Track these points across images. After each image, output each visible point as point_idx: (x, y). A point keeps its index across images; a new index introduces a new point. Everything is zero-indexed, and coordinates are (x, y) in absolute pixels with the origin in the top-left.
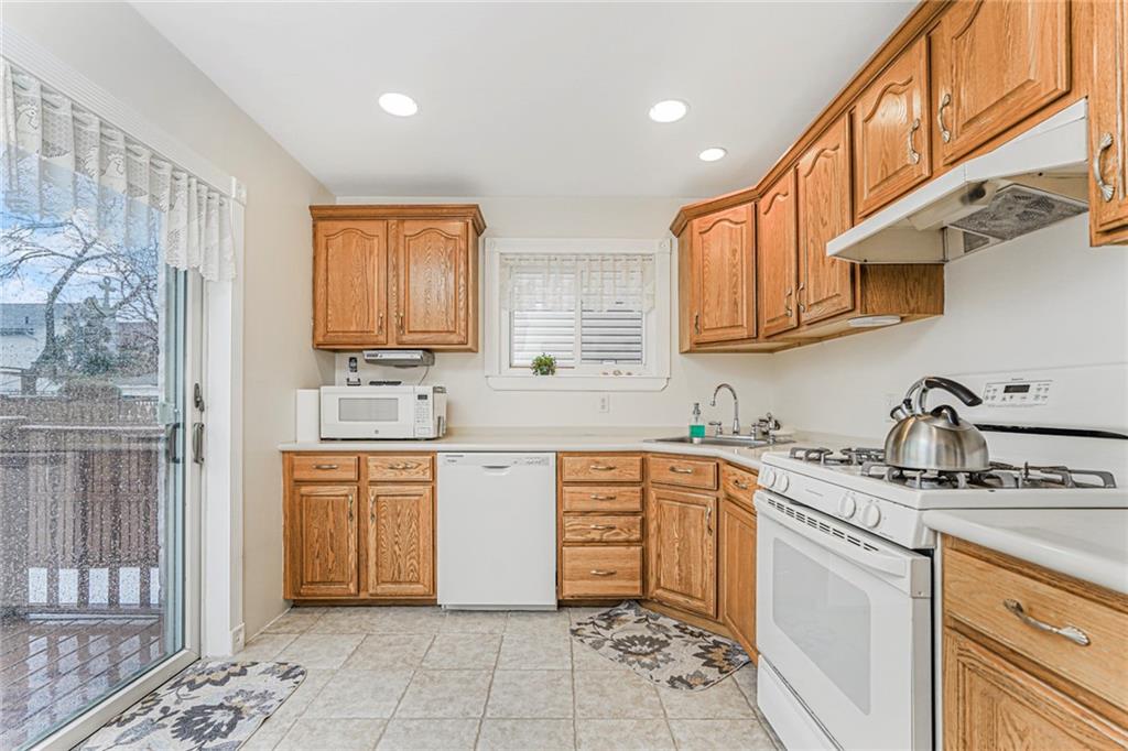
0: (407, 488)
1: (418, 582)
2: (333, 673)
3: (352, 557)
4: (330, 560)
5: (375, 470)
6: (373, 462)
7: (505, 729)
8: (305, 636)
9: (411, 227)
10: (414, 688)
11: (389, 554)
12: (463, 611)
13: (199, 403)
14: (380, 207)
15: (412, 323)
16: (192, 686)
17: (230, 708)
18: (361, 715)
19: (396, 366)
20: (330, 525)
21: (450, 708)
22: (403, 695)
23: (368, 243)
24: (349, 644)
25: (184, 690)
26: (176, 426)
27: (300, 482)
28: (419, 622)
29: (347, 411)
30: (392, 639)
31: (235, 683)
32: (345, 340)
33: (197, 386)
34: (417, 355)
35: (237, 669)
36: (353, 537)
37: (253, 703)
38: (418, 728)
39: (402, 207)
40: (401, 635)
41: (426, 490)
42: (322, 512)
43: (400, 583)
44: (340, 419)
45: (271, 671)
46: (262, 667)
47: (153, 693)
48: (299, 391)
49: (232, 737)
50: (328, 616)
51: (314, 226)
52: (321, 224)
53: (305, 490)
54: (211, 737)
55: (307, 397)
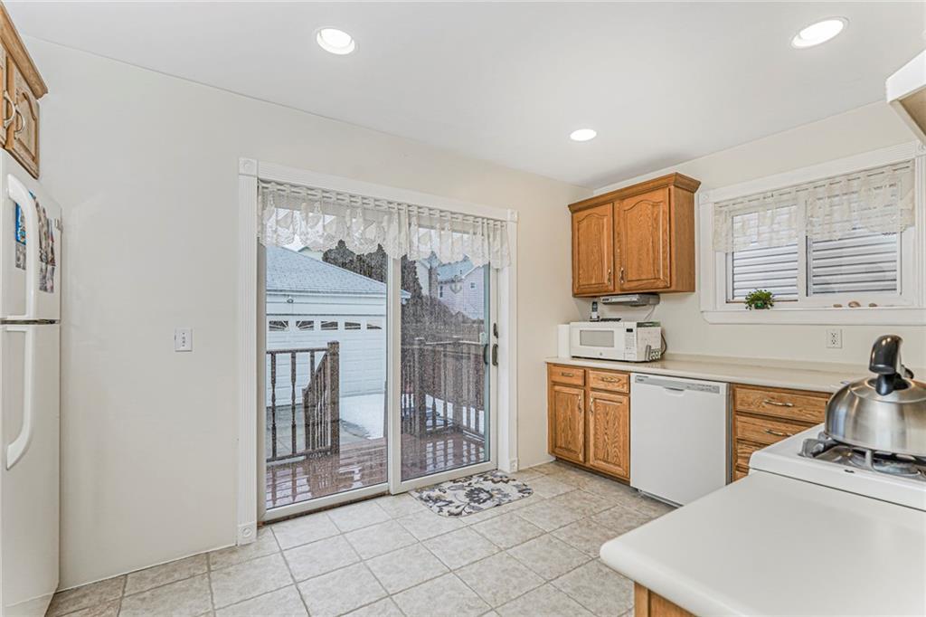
0: (613, 396)
1: (619, 466)
2: (543, 499)
3: (581, 437)
4: (569, 436)
5: (594, 382)
6: (592, 375)
7: (601, 571)
8: (547, 477)
9: (628, 203)
10: (573, 526)
11: (601, 440)
12: (653, 499)
13: (496, 334)
14: (607, 194)
15: (630, 275)
16: (486, 479)
17: (490, 494)
18: (537, 524)
19: (632, 306)
20: (569, 413)
21: (583, 544)
22: (565, 526)
23: (601, 221)
24: (563, 489)
25: (482, 479)
26: (487, 345)
27: (555, 383)
28: (616, 494)
29: (585, 338)
30: (589, 496)
31: (500, 485)
32: (589, 290)
33: (495, 325)
34: (635, 298)
35: (505, 479)
36: (582, 423)
37: (500, 496)
38: (556, 544)
39: (621, 190)
40: (597, 497)
41: (625, 400)
42: (565, 404)
43: (609, 463)
44: (581, 344)
45: (517, 486)
46: (515, 483)
47: (471, 476)
48: (560, 326)
49: (481, 506)
50: (568, 472)
51: (572, 217)
52: (575, 215)
53: (557, 388)
54: (475, 502)
55: (564, 328)
